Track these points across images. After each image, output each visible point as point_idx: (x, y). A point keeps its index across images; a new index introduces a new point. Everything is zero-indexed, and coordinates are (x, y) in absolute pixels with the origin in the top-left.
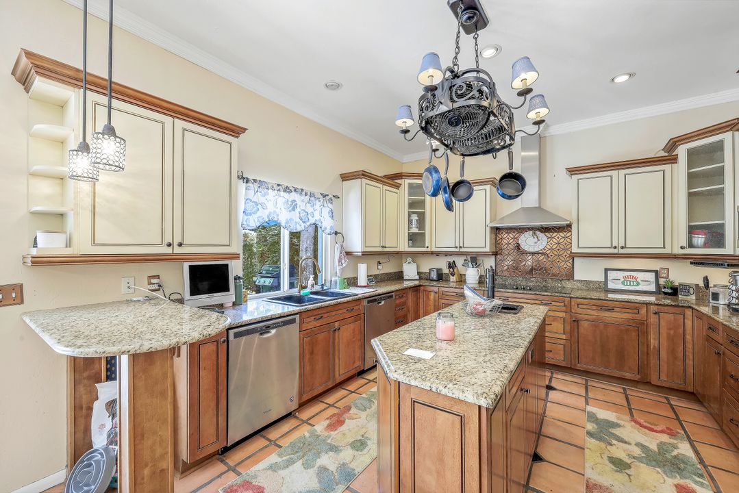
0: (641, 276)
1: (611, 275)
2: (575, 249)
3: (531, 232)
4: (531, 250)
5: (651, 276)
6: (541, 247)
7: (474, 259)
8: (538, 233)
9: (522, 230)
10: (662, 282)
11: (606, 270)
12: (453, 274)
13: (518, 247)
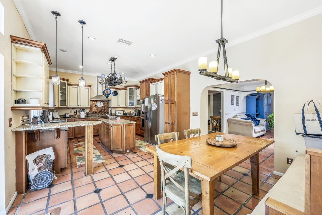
0: (121, 112)
1: (116, 112)
2: (109, 107)
3: (99, 102)
4: (99, 106)
5: (122, 112)
6: (102, 106)
7: (83, 109)
8: (101, 102)
9: (97, 101)
10: (124, 113)
11: (115, 111)
12: (76, 115)
13: (95, 105)
